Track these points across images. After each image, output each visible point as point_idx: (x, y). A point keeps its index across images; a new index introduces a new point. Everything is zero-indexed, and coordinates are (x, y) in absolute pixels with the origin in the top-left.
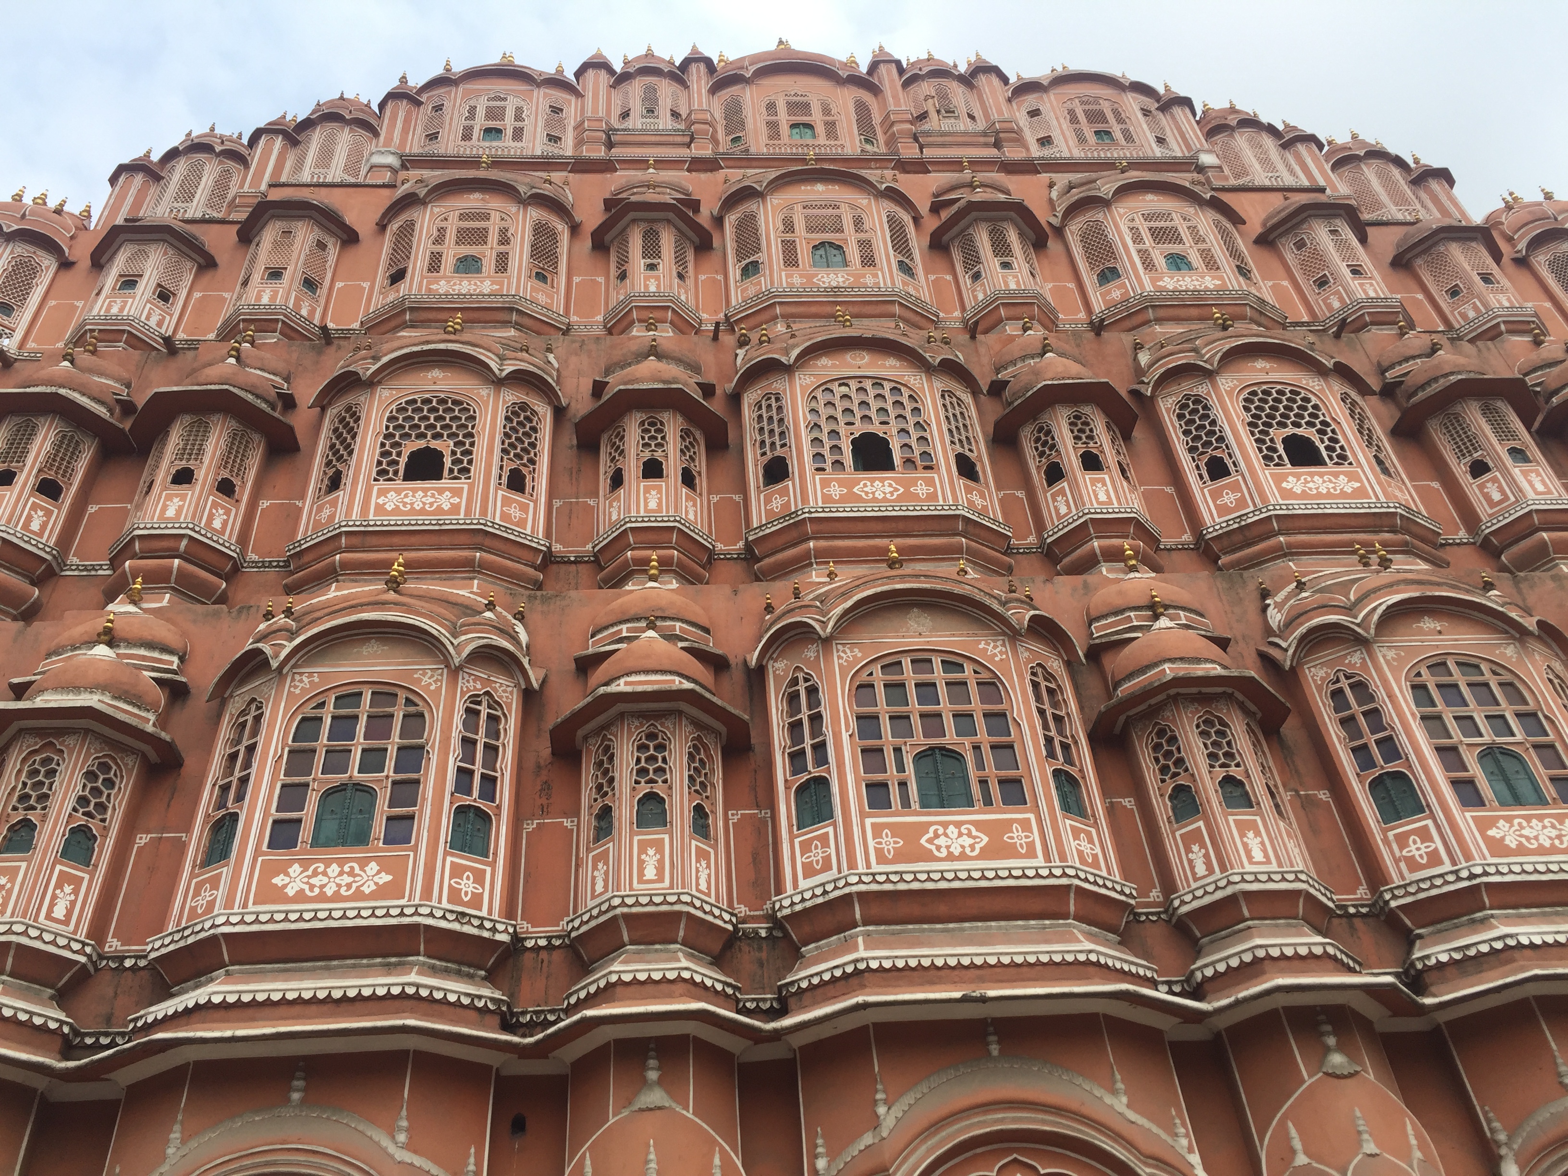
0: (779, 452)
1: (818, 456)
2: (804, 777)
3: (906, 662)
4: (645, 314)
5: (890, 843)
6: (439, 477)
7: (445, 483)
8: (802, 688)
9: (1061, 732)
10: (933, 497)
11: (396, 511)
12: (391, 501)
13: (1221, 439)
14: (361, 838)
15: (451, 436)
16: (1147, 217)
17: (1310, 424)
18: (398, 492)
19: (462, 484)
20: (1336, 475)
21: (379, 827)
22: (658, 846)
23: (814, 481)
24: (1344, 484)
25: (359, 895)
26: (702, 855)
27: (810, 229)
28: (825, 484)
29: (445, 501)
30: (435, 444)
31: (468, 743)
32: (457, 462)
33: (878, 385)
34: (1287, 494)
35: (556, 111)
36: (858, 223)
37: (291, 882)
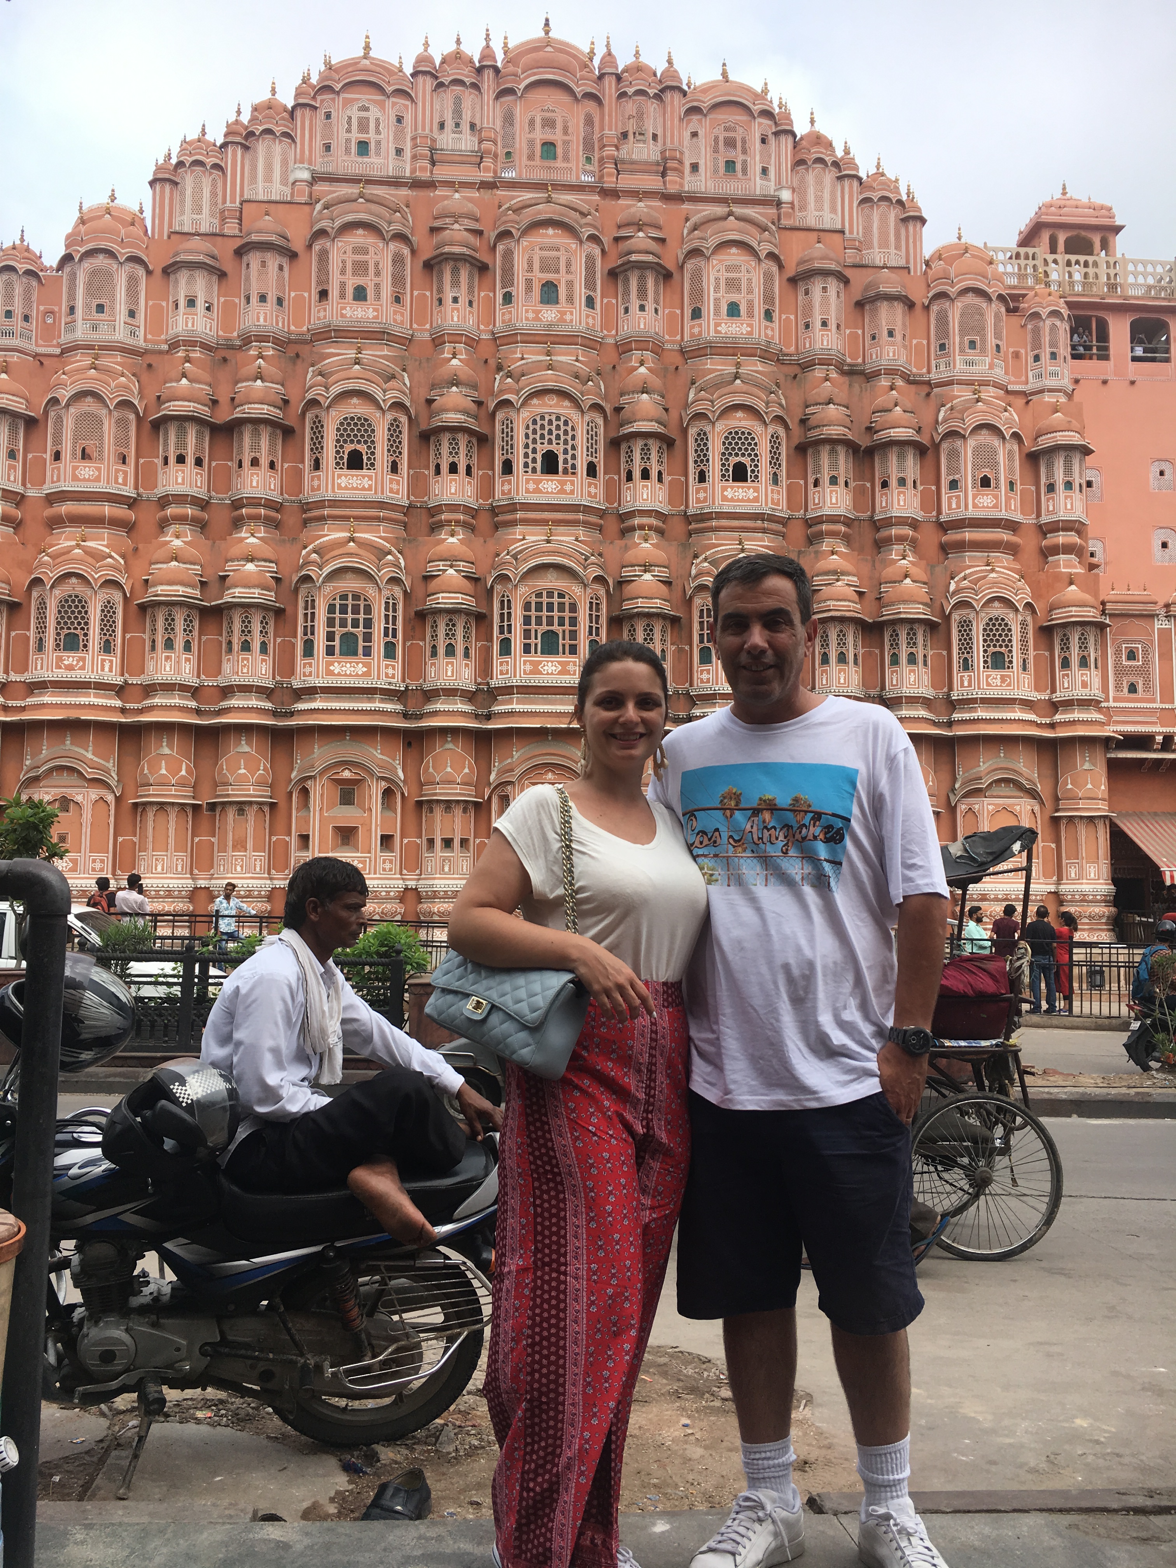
0: (509, 456)
1: (526, 465)
2: (503, 636)
3: (545, 593)
4: (452, 338)
5: (528, 667)
6: (361, 468)
7: (364, 472)
8: (506, 599)
9: (597, 623)
10: (572, 492)
11: (346, 488)
12: (343, 481)
13: (708, 460)
14: (355, 654)
15: (366, 442)
16: (729, 269)
17: (750, 455)
18: (346, 476)
19: (371, 473)
20: (749, 488)
21: (360, 651)
22: (452, 663)
23: (523, 478)
24: (751, 494)
25: (357, 675)
26: (466, 665)
27: (542, 270)
28: (528, 481)
29: (366, 483)
30: (359, 447)
31: (387, 616)
32: (369, 459)
33: (558, 419)
34: (725, 499)
35: (399, 120)
36: (568, 264)
37: (336, 668)
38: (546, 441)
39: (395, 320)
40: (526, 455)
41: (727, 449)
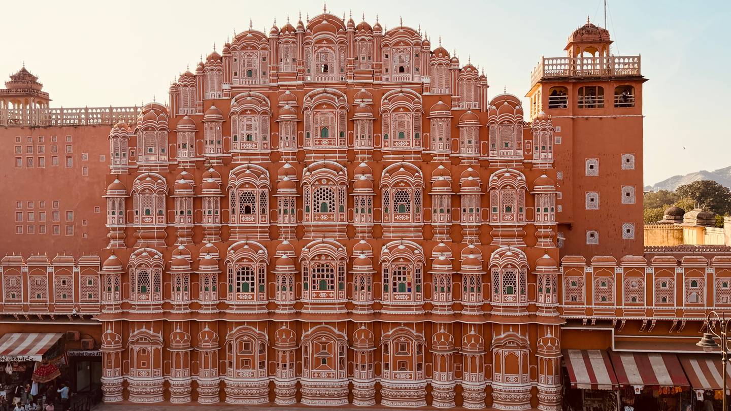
0: (308, 205)
1: (315, 209)
2: (305, 282)
3: (321, 265)
4: (286, 154)
5: (315, 295)
7: (251, 214)
8: (306, 267)
9: (342, 275)
11: (245, 221)
12: (243, 219)
13: (389, 204)
14: (248, 291)
15: (252, 202)
17: (406, 201)
18: (244, 217)
19: (254, 214)
20: (406, 215)
22: (285, 294)
23: (314, 214)
25: (249, 299)
26: (291, 294)
27: (322, 123)
29: (252, 219)
30: (249, 205)
31: (260, 275)
32: (253, 209)
33: (327, 189)
34: (396, 220)
35: (264, 59)
36: (332, 118)
37: (241, 297)
38: (322, 199)
39: (264, 147)
40: (315, 205)
41: (396, 199)
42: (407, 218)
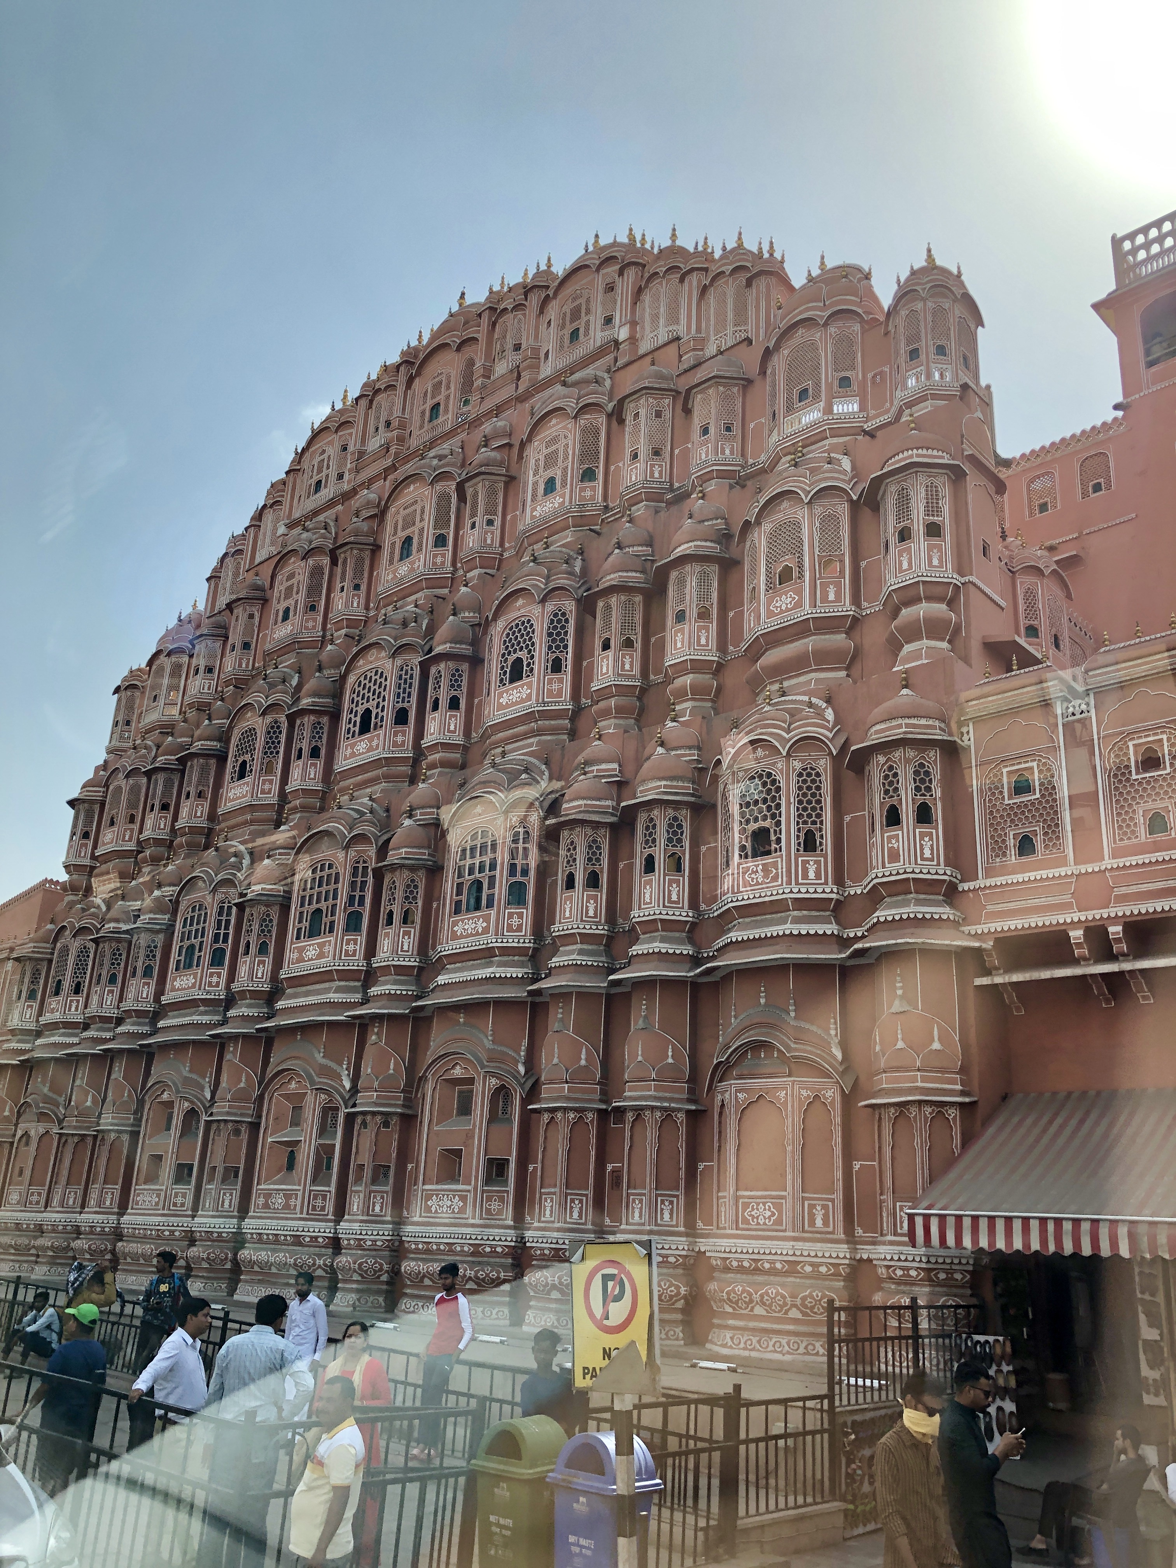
1: (348, 731)
5: (298, 955)
6: (244, 777)
7: (246, 780)
10: (377, 747)
11: (234, 799)
12: (233, 794)
14: (192, 966)
15: (250, 751)
16: (547, 445)
17: (527, 646)
18: (235, 788)
19: (249, 779)
20: (523, 686)
21: (194, 961)
25: (188, 988)
27: (403, 528)
28: (347, 748)
29: (245, 790)
30: (246, 757)
32: (250, 766)
33: (376, 672)
34: (501, 707)
35: (345, 448)
36: (423, 512)
37: (177, 984)
38: (365, 701)
39: (306, 628)
40: (350, 721)
41: (507, 648)
42: (525, 691)
